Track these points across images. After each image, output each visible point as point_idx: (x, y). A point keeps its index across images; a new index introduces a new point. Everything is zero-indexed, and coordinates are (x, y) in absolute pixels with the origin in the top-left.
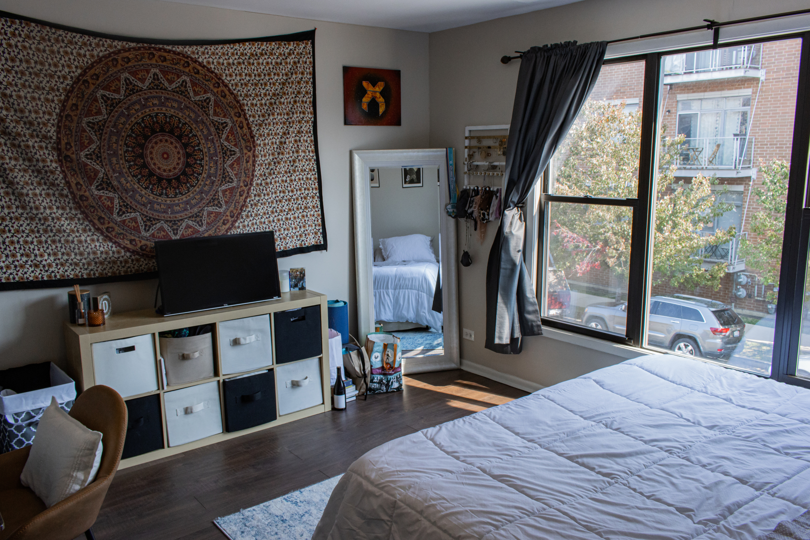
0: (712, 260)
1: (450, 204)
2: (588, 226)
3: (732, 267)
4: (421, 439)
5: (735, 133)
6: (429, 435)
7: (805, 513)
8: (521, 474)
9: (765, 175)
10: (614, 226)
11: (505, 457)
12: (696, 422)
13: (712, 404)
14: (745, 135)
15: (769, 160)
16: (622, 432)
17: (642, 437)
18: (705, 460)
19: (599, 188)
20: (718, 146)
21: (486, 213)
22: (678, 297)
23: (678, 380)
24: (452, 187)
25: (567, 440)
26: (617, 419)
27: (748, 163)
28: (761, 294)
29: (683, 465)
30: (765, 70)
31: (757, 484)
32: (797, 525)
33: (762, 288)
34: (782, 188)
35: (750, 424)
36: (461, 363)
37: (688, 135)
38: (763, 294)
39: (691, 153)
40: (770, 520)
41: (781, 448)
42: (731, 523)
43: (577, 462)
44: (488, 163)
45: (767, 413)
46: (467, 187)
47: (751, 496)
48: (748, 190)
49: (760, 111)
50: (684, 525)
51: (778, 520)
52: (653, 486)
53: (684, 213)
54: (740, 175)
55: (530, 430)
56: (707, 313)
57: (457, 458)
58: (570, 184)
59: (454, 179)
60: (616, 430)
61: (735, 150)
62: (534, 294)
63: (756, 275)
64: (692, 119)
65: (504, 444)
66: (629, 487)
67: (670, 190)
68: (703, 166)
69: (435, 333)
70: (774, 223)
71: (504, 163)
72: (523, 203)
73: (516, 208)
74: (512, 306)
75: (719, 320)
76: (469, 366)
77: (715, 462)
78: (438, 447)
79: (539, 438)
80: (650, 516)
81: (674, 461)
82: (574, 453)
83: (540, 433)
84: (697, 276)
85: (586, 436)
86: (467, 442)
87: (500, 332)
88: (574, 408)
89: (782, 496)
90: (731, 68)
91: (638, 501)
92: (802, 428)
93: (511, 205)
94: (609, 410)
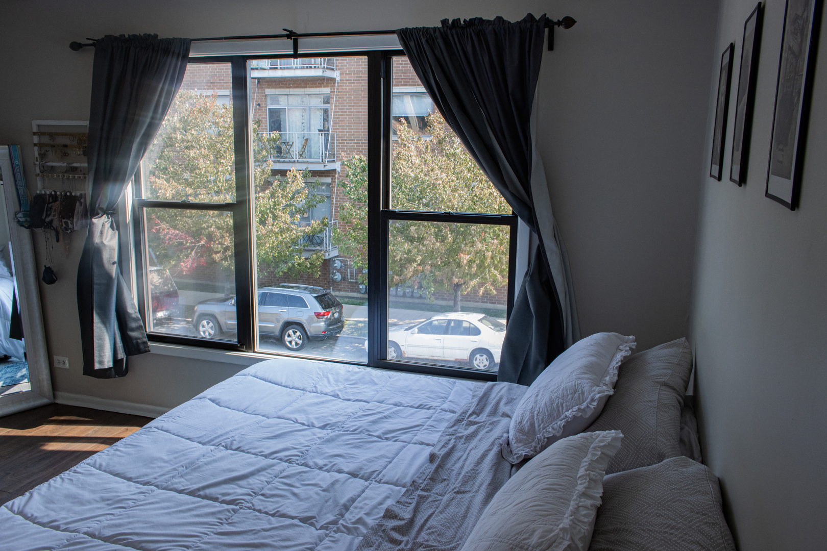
0: (310, 248)
1: (20, 212)
2: (190, 221)
3: (327, 254)
4: (5, 516)
5: (319, 129)
6: (16, 508)
7: (405, 493)
8: (138, 528)
9: (348, 169)
10: (217, 220)
11: (117, 511)
12: (310, 424)
13: (322, 403)
14: (328, 131)
15: (349, 154)
16: (243, 451)
17: (262, 452)
18: (321, 462)
19: (198, 182)
20: (307, 140)
21: (69, 222)
22: (283, 287)
23: (290, 384)
24: (21, 191)
25: (187, 474)
26: (236, 438)
27: (332, 157)
28: (353, 276)
29: (302, 472)
30: (339, 71)
31: (366, 475)
32: (400, 506)
33: (353, 271)
34: (362, 180)
35: (355, 416)
36: (55, 396)
37: (279, 128)
38: (354, 276)
39: (283, 147)
40: (379, 507)
41: (382, 435)
42: (347, 520)
43: (199, 496)
44: (65, 164)
45: (368, 403)
46: (41, 191)
47: (361, 488)
48: (335, 182)
49: (339, 109)
50: (308, 534)
51: (385, 506)
52: (277, 502)
53: (282, 205)
54: (327, 168)
55: (144, 471)
56: (310, 299)
57: (57, 528)
58: (168, 177)
59: (24, 182)
60: (236, 450)
61: (320, 144)
62: (136, 309)
63: (348, 259)
64: (281, 113)
65: (115, 496)
66: (255, 510)
67: (267, 184)
68: (295, 159)
69: (17, 363)
70: (358, 212)
71: (86, 165)
72: (114, 210)
73: (105, 215)
74: (112, 325)
75: (321, 305)
76: (64, 399)
77: (330, 461)
78: (30, 520)
79: (155, 478)
80: (276, 536)
81: (294, 470)
82: (195, 486)
83: (156, 473)
84: (299, 264)
85: (206, 464)
86: (68, 504)
87: (101, 356)
88: (191, 435)
89: (386, 481)
90: (311, 67)
91: (264, 523)
92: (396, 411)
93: (100, 211)
94: (228, 429)
